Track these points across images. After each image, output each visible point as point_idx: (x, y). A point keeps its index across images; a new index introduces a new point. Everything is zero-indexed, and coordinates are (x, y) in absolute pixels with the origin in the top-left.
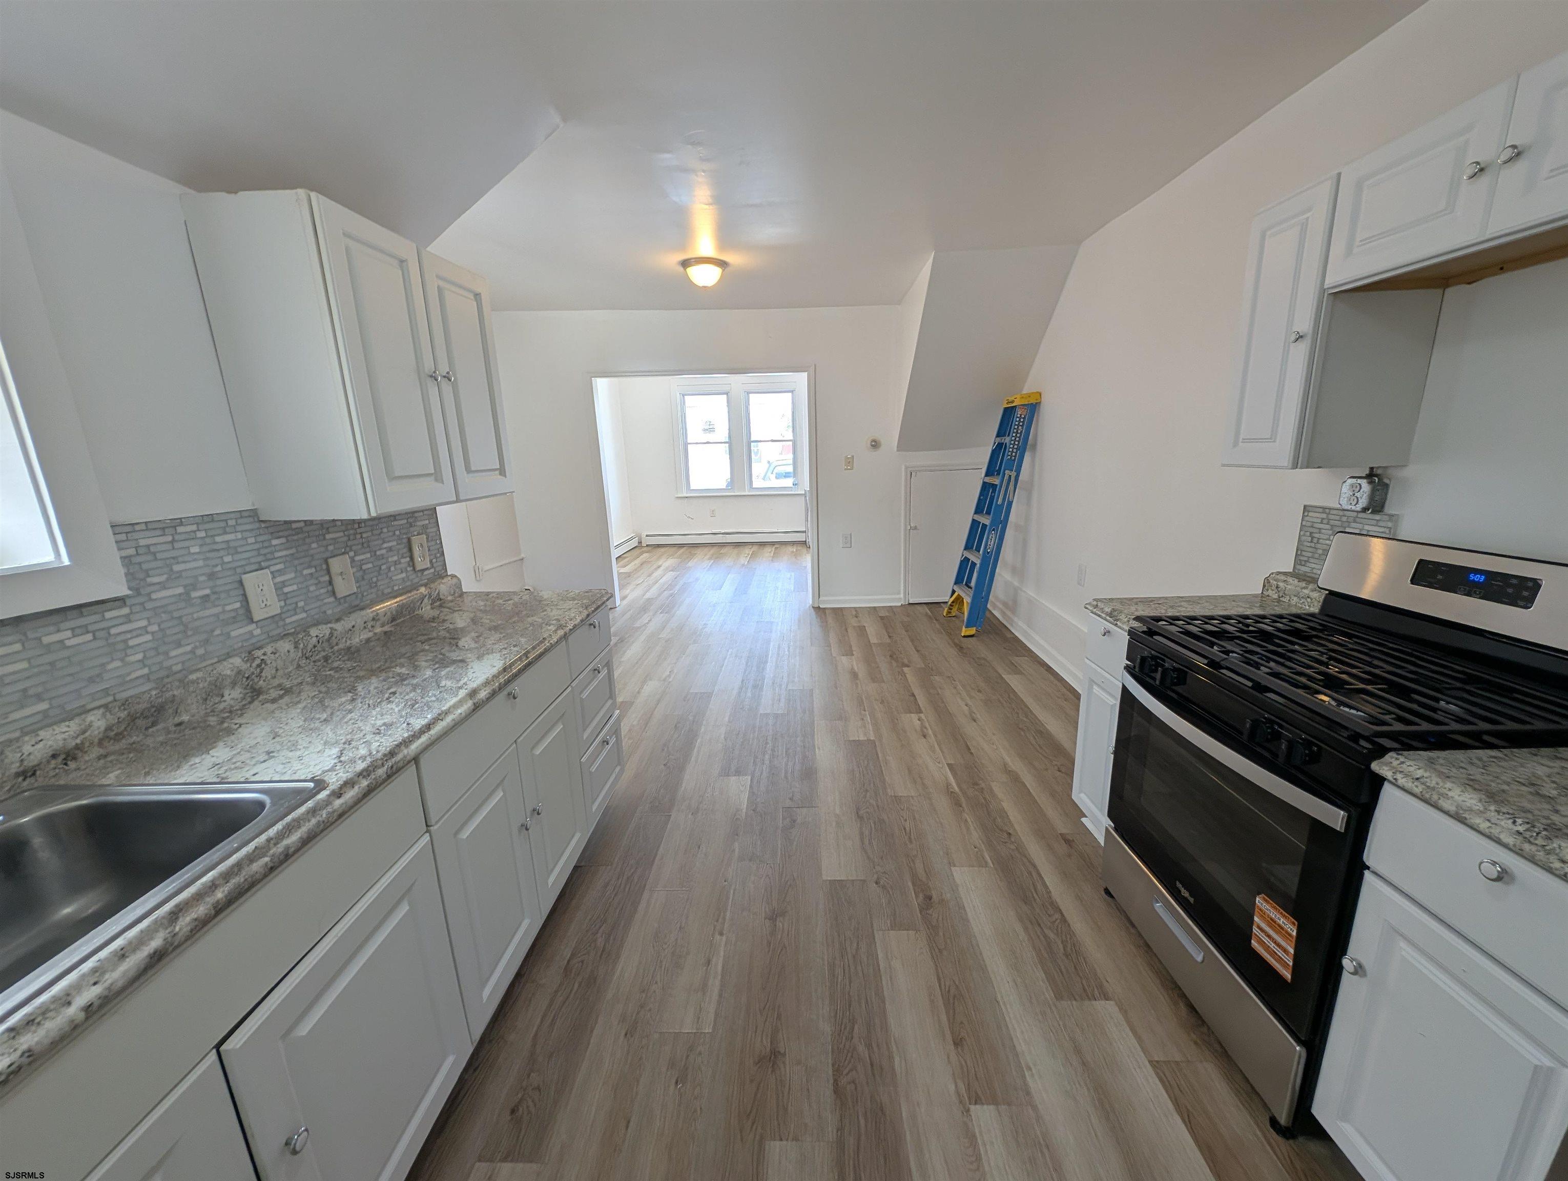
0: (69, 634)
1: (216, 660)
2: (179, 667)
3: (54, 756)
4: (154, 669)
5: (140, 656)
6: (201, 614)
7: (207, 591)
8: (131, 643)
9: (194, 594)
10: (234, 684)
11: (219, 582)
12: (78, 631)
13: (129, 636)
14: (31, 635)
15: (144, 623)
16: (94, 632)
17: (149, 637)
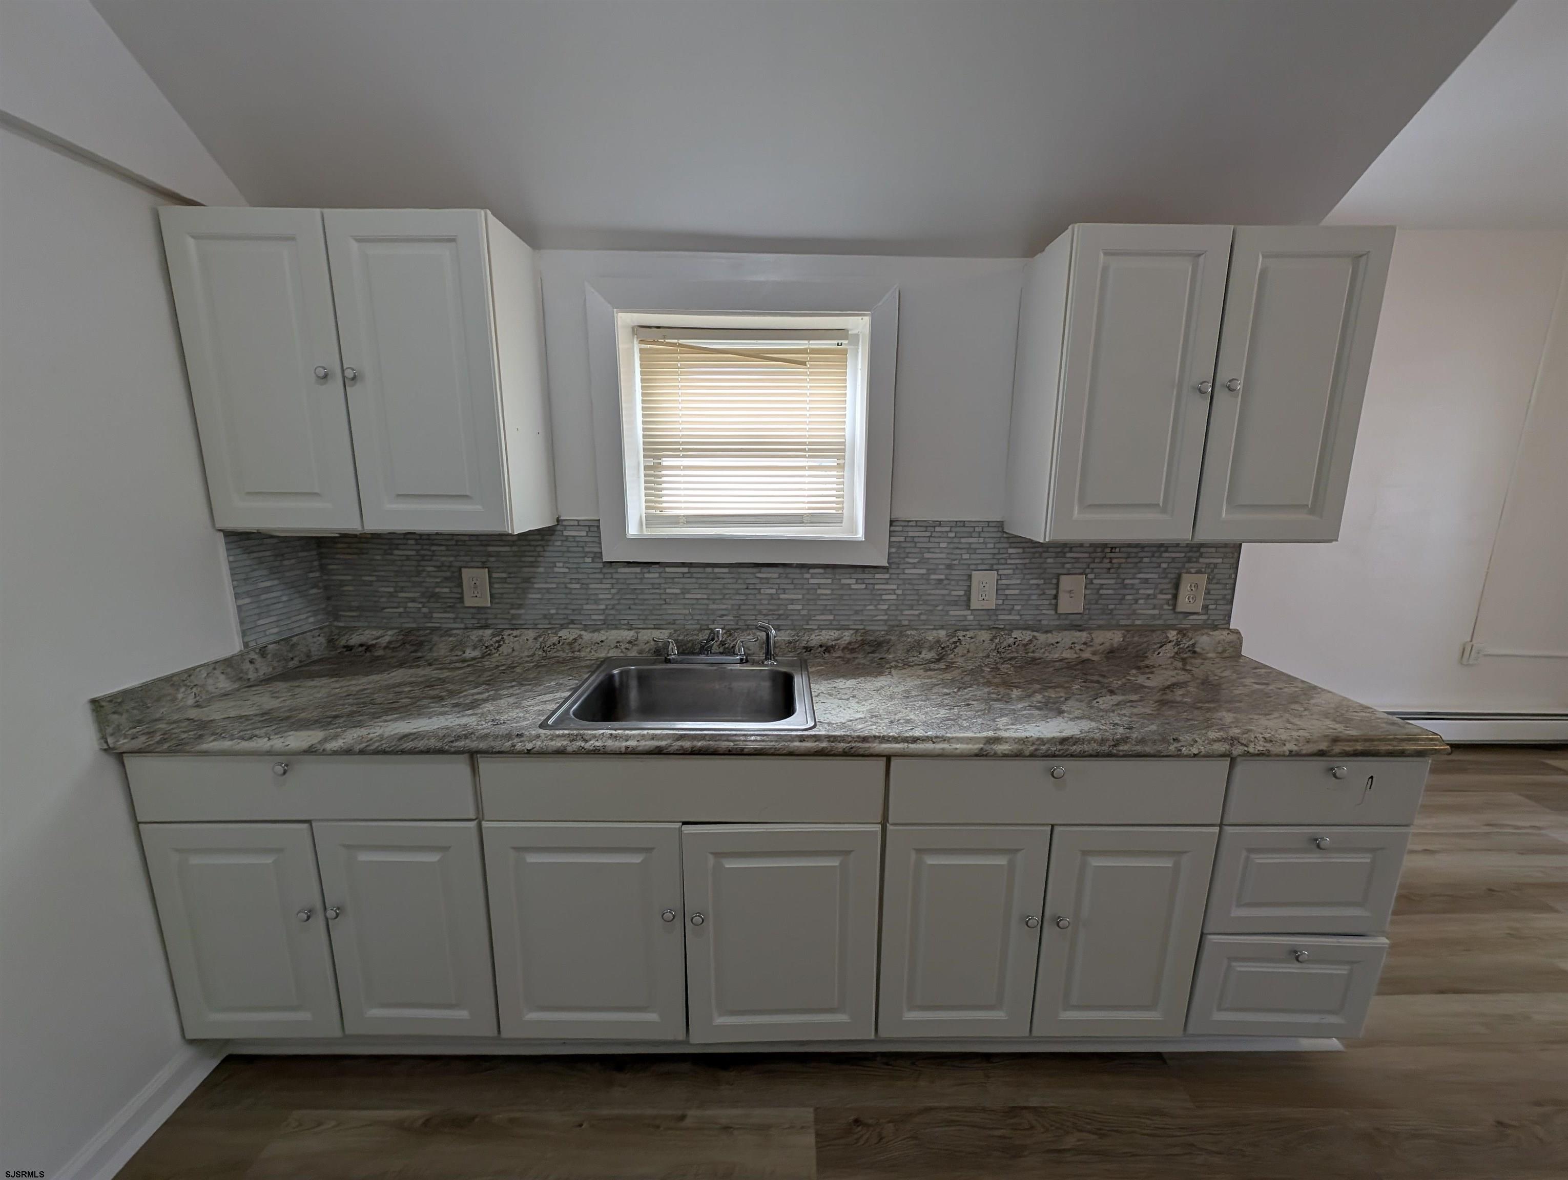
5: (886, 607)
8: (884, 597)
10: (931, 649)
11: (954, 572)
14: (837, 577)
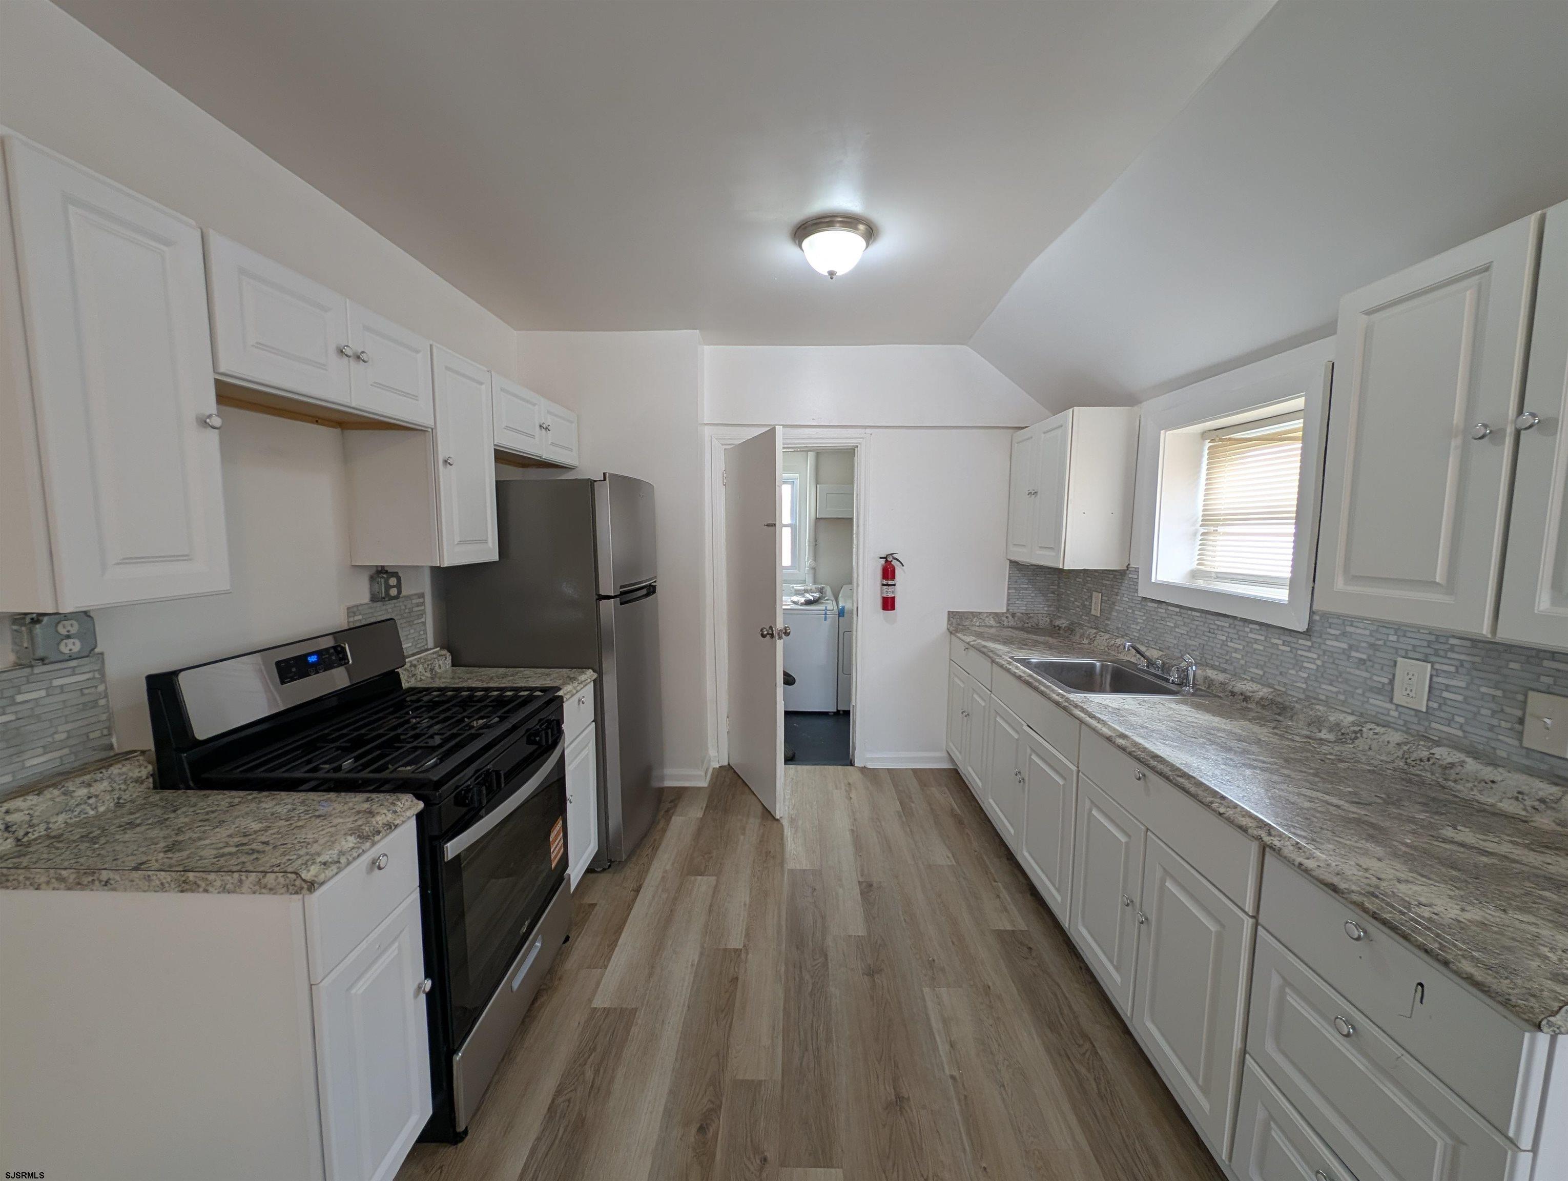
0: (1280, 642)
1: (1350, 711)
2: (1323, 698)
3: (1242, 694)
4: (1310, 688)
5: (1305, 675)
6: (1352, 671)
7: (1364, 657)
8: (1305, 665)
9: (1354, 654)
10: (1331, 730)
11: (1378, 654)
12: (1286, 643)
13: (1306, 660)
15: (1315, 656)
16: (1292, 648)
17: (1314, 667)
